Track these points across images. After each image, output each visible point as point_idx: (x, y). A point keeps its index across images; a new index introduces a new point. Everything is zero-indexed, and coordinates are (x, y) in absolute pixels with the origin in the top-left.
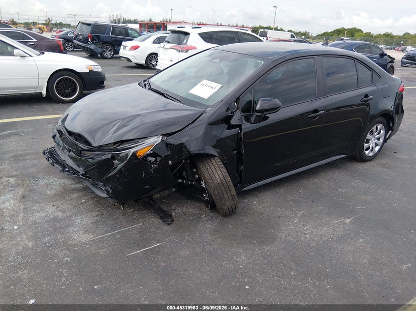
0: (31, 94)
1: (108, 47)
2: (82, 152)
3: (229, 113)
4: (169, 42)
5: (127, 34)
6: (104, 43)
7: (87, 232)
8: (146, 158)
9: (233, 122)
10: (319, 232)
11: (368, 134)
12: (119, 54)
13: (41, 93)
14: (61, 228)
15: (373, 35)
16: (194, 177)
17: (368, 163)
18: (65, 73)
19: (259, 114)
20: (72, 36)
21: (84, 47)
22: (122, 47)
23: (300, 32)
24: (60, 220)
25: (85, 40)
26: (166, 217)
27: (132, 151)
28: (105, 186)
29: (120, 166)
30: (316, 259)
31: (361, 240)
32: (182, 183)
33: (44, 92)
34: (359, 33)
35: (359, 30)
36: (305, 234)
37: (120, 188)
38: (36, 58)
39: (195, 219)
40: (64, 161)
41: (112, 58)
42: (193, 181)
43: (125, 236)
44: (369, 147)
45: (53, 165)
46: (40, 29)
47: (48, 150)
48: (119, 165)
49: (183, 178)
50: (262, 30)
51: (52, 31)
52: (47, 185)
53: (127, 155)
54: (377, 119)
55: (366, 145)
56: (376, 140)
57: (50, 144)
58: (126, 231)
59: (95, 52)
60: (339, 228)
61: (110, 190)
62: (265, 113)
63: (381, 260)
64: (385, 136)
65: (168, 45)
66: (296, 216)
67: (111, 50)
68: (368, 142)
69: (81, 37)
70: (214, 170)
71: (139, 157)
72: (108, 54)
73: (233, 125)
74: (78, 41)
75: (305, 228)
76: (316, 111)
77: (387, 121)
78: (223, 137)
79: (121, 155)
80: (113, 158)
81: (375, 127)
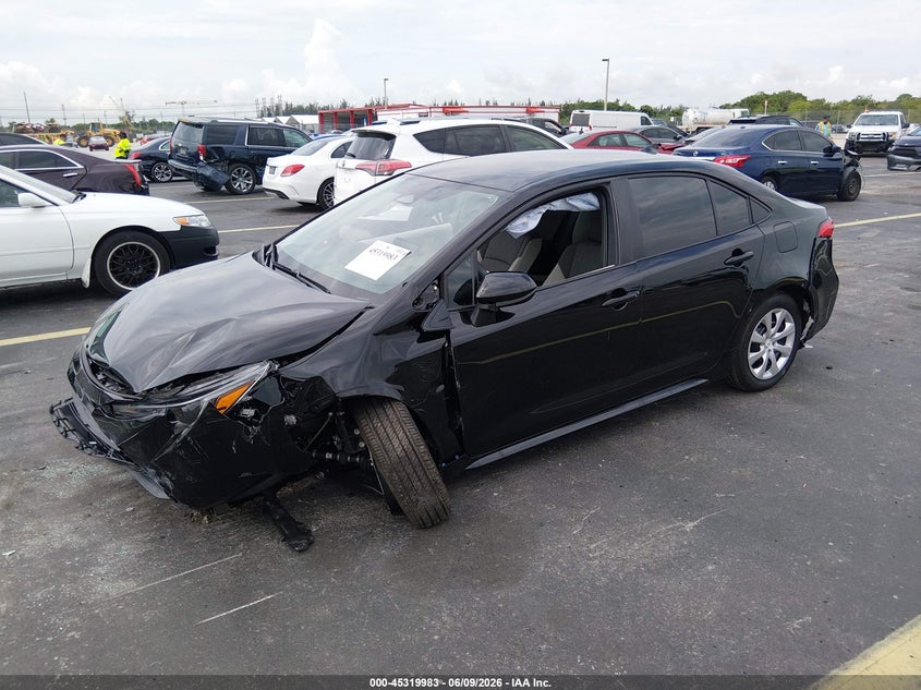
0: (60, 282)
1: (242, 169)
2: (115, 407)
3: (422, 307)
4: (354, 156)
5: (281, 140)
6: (232, 162)
7: (125, 575)
8: (238, 413)
9: (426, 326)
10: (621, 553)
11: (755, 332)
12: (261, 183)
13: (80, 279)
14: (73, 568)
15: (828, 105)
16: (356, 445)
17: (763, 395)
18: (128, 235)
19: (486, 307)
20: (167, 150)
21: (190, 173)
22: (267, 169)
23: (669, 109)
24: (73, 553)
25: (192, 159)
26: (297, 535)
27: (206, 399)
28: (158, 474)
29: (184, 433)
30: (601, 614)
31: (710, 568)
32: (333, 460)
33: (86, 278)
34: (800, 103)
35: (799, 97)
36: (590, 559)
37: (189, 478)
38: (66, 207)
39: (358, 538)
40: (87, 425)
41: (251, 192)
42: (356, 455)
43: (202, 583)
44: (762, 359)
45: (66, 436)
46: (107, 137)
47: (63, 405)
48: (183, 429)
49: (334, 450)
50: (577, 112)
51: (134, 140)
52: (61, 478)
53: (198, 409)
54: (772, 299)
55: (752, 356)
56: (777, 344)
57: (65, 392)
58: (205, 570)
59: (214, 183)
60: (668, 542)
61: (168, 483)
62: (498, 304)
63: (744, 610)
64: (798, 335)
65: (352, 163)
66: (578, 521)
67: (248, 175)
68: (756, 347)
69: (183, 152)
70: (389, 430)
71: (222, 412)
72: (242, 184)
73: (427, 332)
74: (177, 160)
75: (592, 547)
76: (619, 292)
77: (797, 302)
78: (409, 357)
79: (184, 409)
80: (170, 415)
81: (769, 315)
